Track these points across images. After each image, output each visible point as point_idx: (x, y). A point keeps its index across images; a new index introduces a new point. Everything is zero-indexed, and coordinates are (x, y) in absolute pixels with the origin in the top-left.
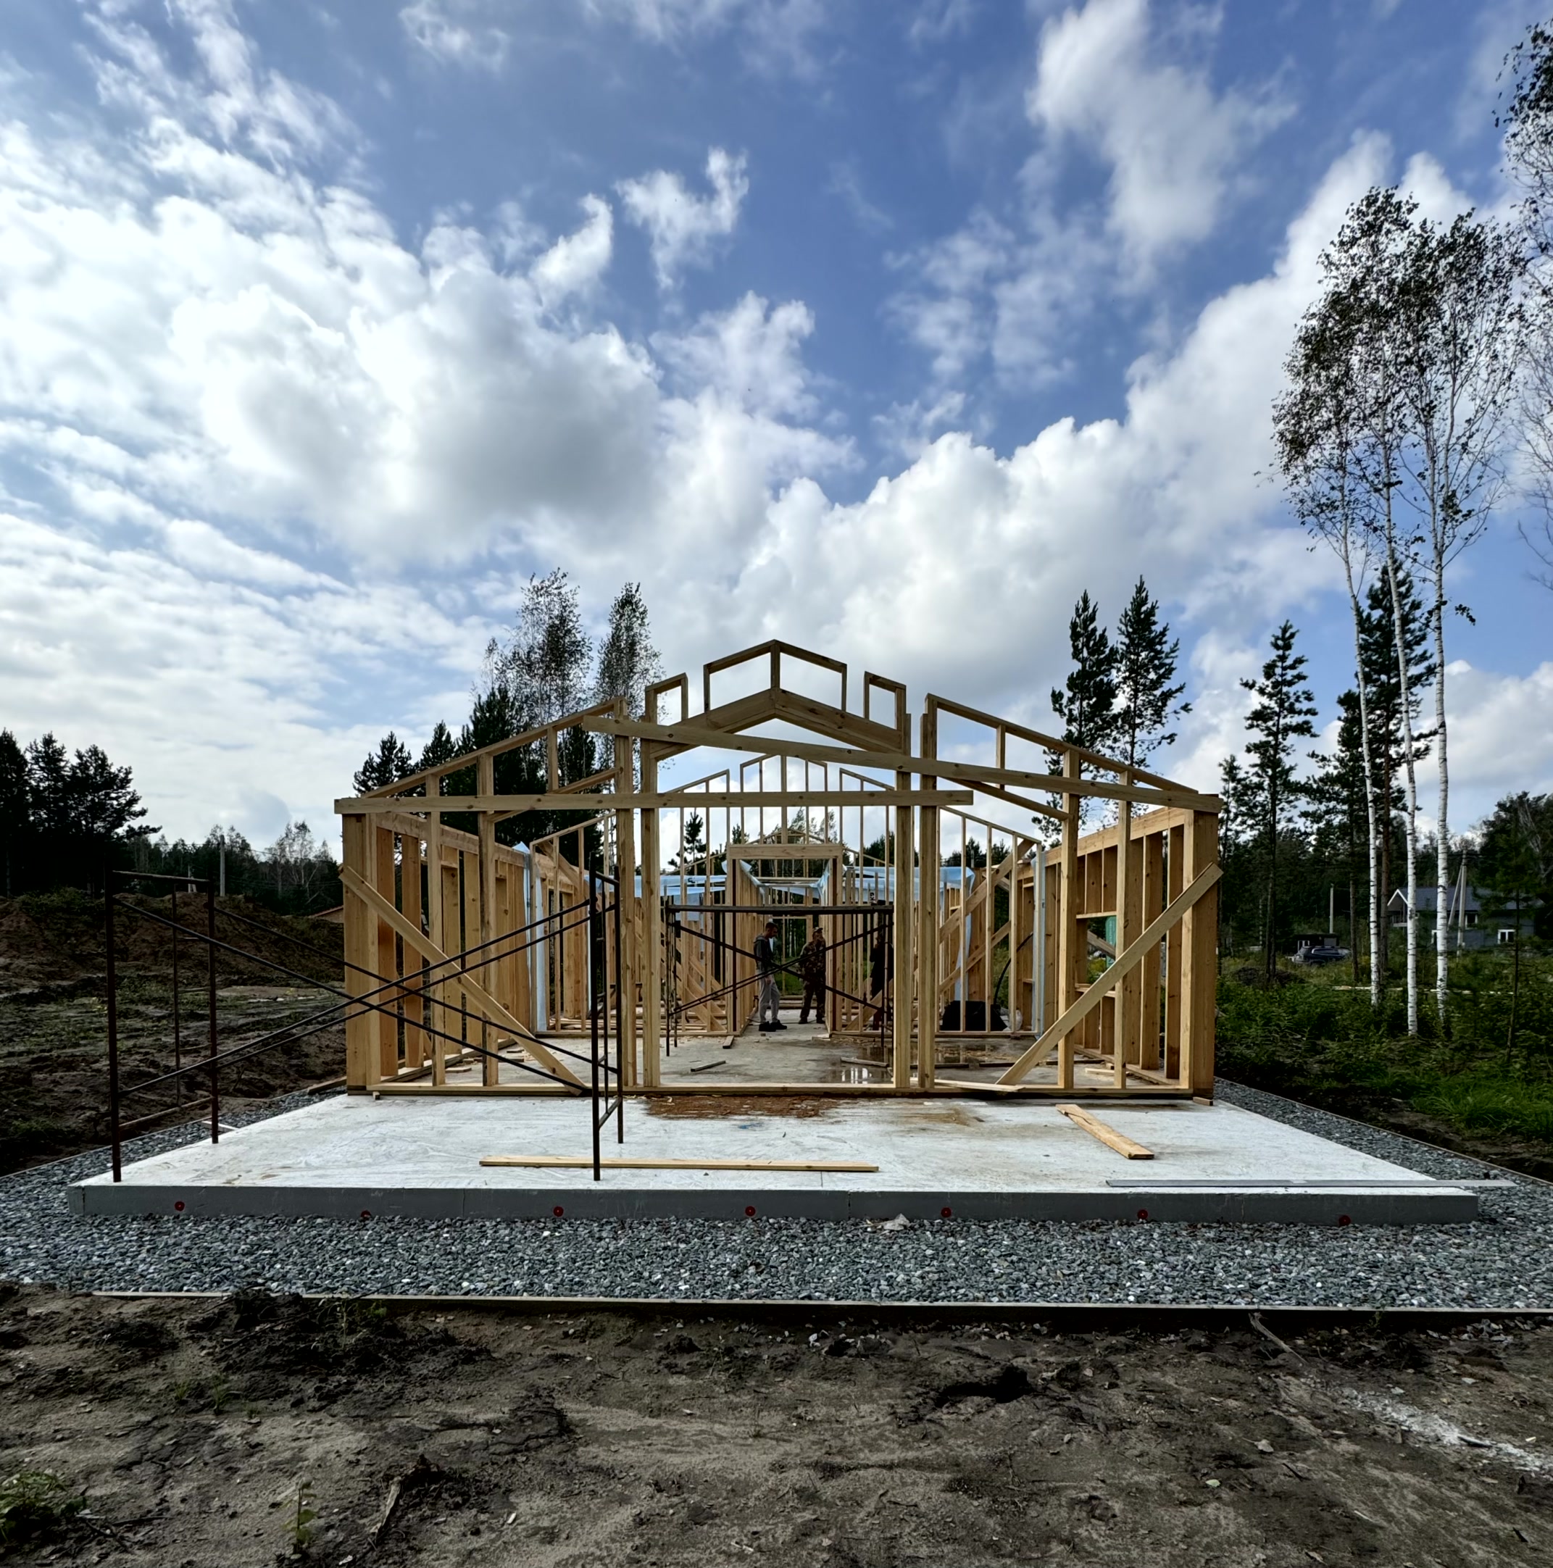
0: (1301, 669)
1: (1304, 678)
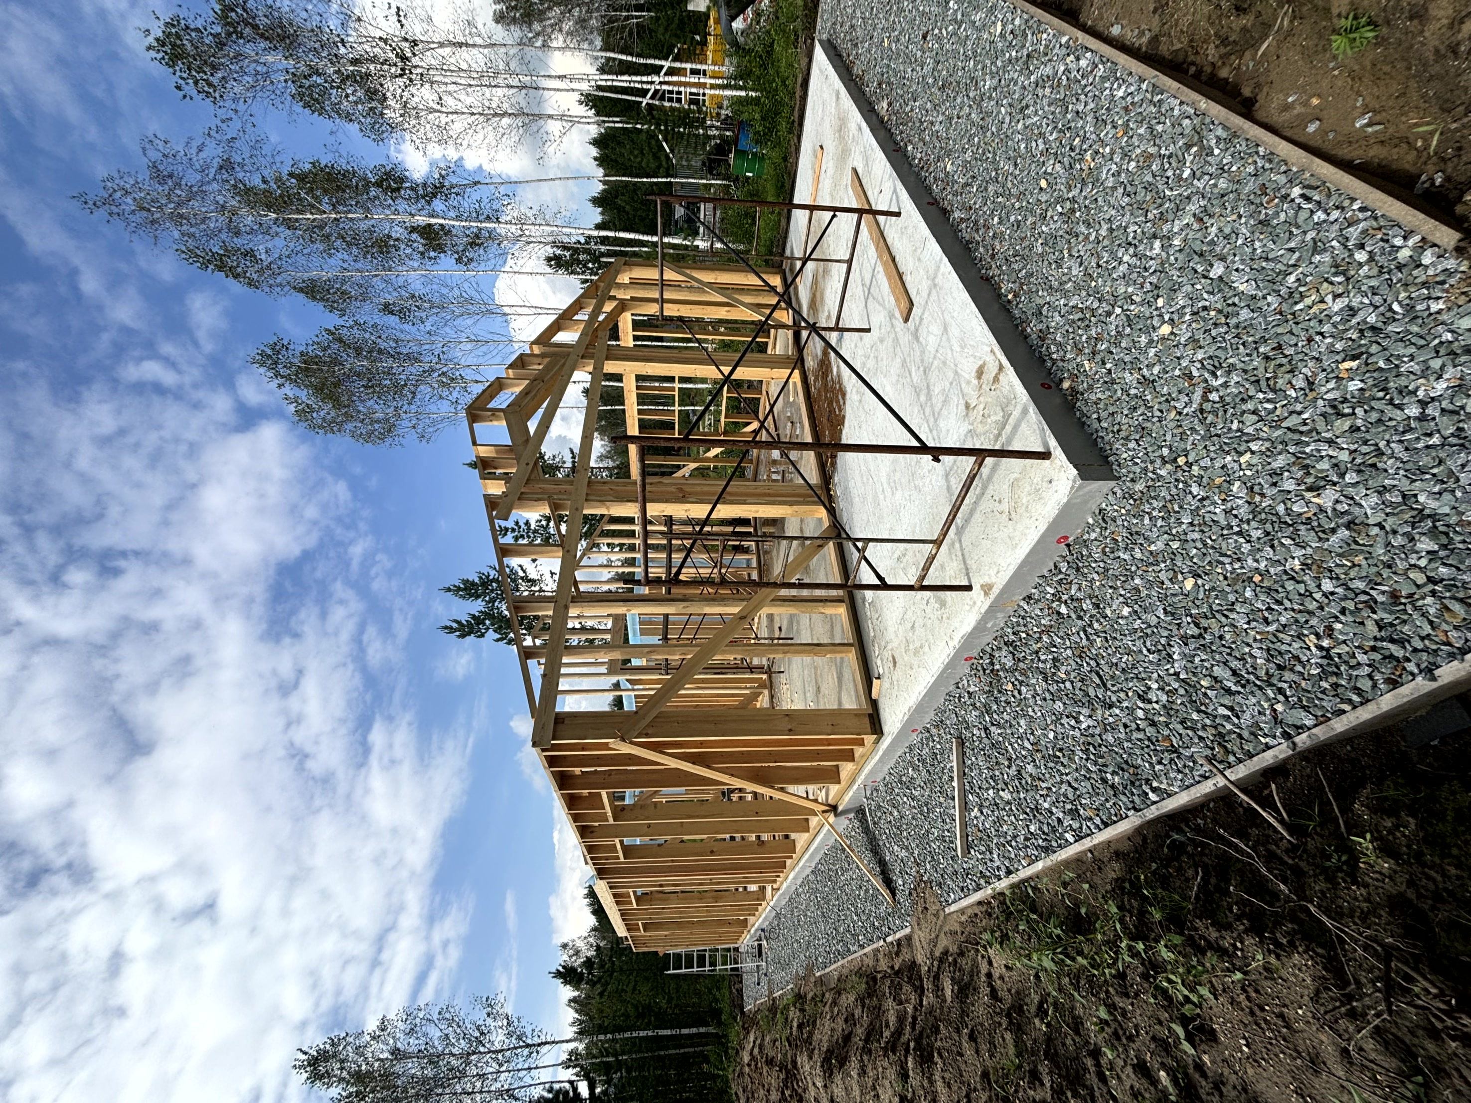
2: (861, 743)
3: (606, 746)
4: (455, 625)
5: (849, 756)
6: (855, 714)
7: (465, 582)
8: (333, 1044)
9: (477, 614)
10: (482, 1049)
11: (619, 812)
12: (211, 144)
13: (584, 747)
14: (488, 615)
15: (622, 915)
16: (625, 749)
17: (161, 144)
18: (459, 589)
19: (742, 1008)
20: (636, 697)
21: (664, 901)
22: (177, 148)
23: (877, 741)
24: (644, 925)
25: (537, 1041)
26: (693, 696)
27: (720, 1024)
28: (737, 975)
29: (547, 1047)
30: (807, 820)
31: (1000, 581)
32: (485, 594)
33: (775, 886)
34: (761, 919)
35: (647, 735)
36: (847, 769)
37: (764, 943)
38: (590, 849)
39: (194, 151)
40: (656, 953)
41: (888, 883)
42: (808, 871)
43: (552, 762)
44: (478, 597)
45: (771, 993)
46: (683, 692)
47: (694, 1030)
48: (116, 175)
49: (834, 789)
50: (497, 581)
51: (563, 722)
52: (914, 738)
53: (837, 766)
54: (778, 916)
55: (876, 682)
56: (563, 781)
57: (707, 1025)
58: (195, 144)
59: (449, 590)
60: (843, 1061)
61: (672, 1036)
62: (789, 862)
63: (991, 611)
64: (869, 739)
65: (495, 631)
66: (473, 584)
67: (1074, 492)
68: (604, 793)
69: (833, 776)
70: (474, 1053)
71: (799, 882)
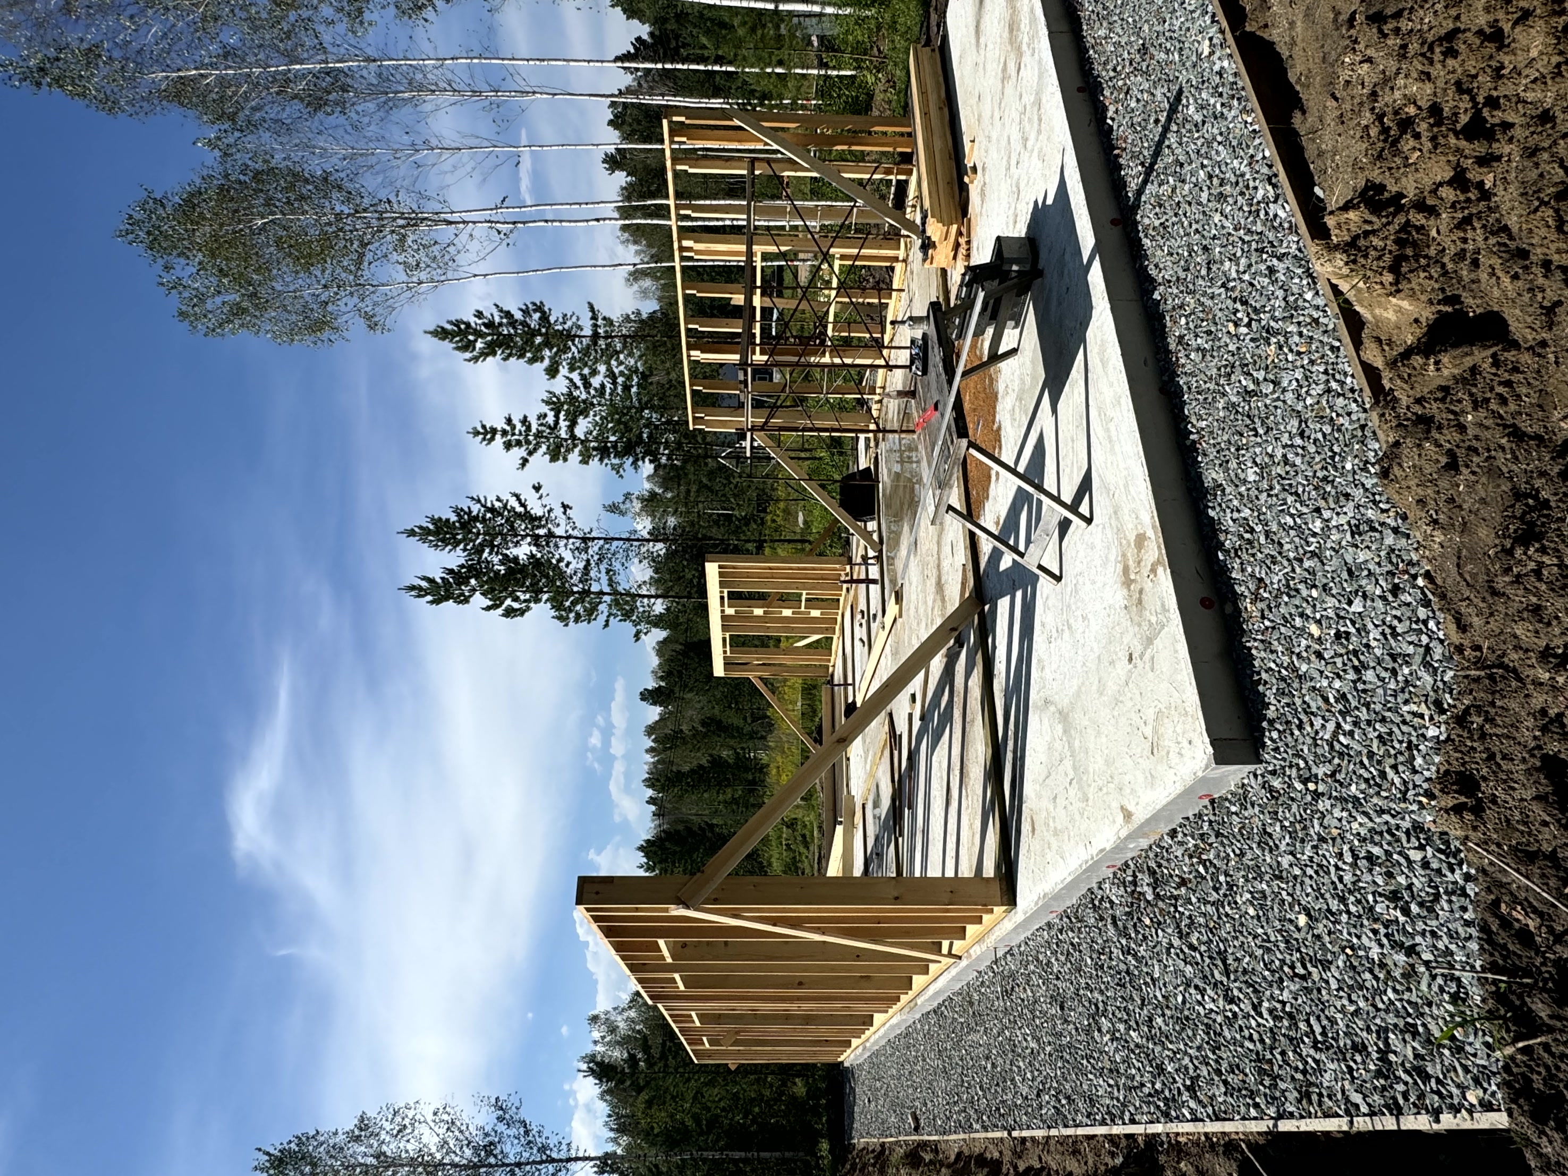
0: (516, 421)
1: (525, 417)
2: (990, 911)
5: (977, 920)
7: (436, 522)
8: (300, 1143)
9: (457, 569)
13: (637, 910)
14: (475, 571)
18: (427, 532)
23: (1008, 912)
31: (1140, 813)
32: (465, 540)
35: (716, 901)
36: (973, 930)
42: (929, 1008)
44: (455, 544)
50: (481, 519)
52: (1054, 918)
59: (411, 533)
63: (1130, 838)
64: (1000, 908)
65: (485, 595)
66: (447, 524)
67: (1209, 770)
68: (661, 942)
69: (958, 934)
70: (482, 1165)
71: (917, 1016)
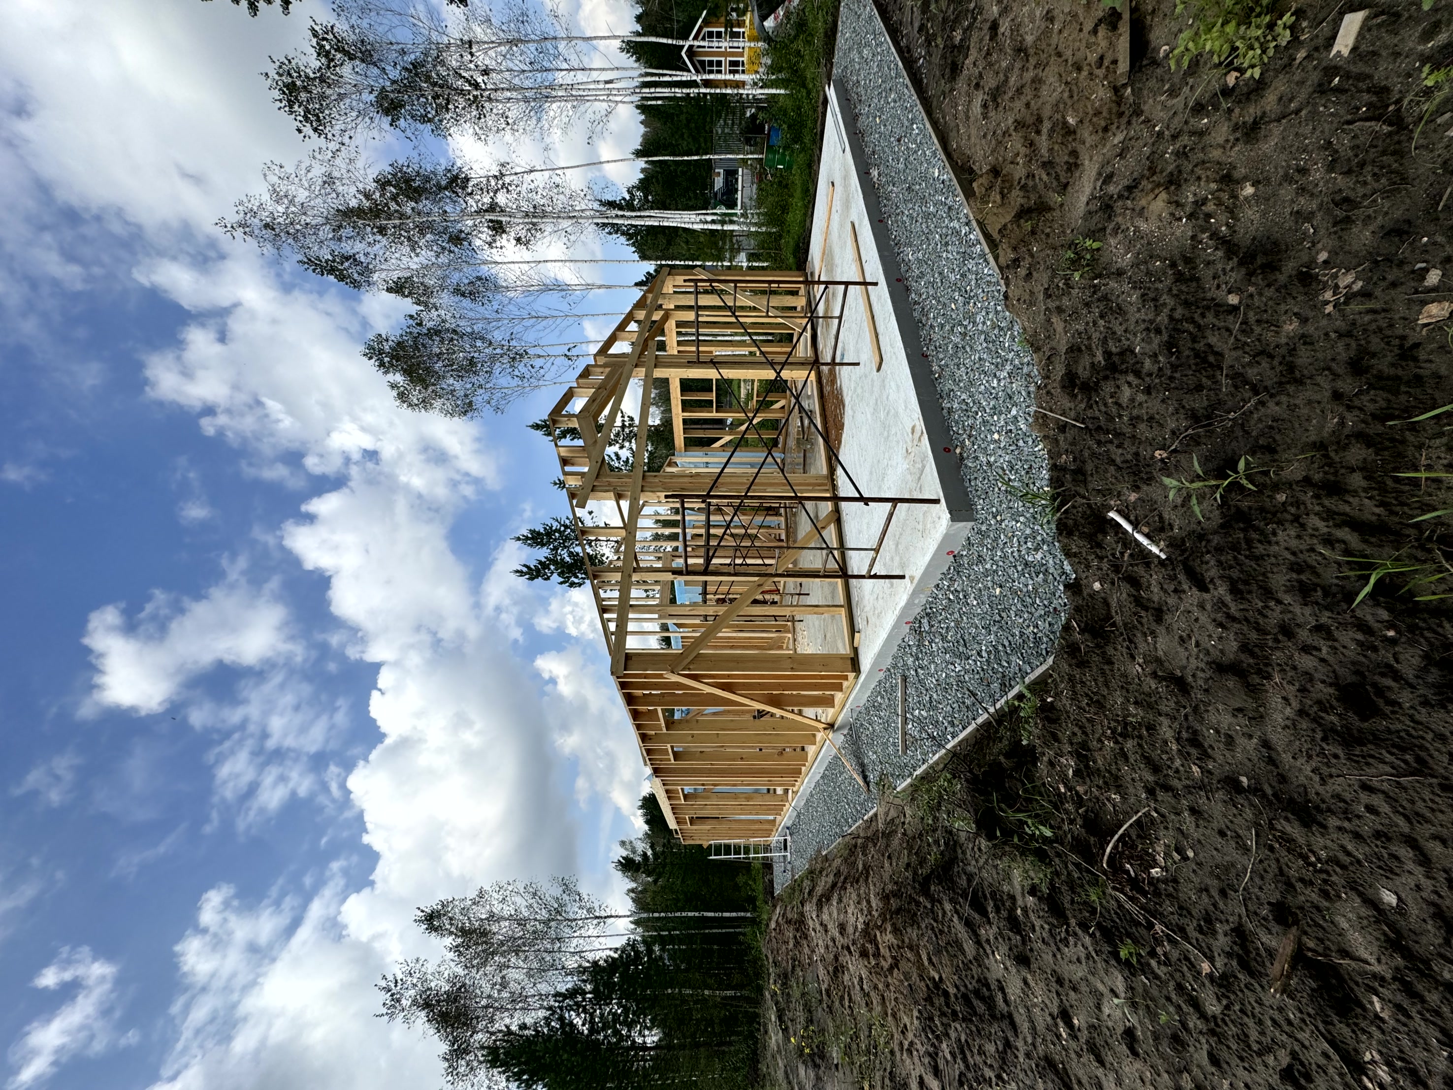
2: (846, 678)
3: (661, 676)
4: (525, 570)
5: (839, 687)
6: (842, 658)
7: (532, 532)
8: (443, 906)
9: (543, 560)
10: (559, 918)
11: (670, 723)
12: (316, 165)
13: (646, 676)
14: (553, 561)
15: (673, 809)
16: (674, 678)
17: (277, 168)
18: (527, 538)
19: (773, 893)
20: (682, 638)
21: (707, 798)
22: (289, 171)
23: (857, 677)
24: (691, 819)
25: (603, 914)
26: (729, 638)
27: (754, 909)
28: (768, 866)
29: (612, 920)
30: (814, 736)
31: (918, 574)
32: (549, 543)
33: (795, 789)
34: (786, 818)
35: (689, 669)
36: (839, 696)
37: (789, 838)
38: (649, 751)
39: (303, 172)
40: (701, 846)
41: (865, 778)
42: (818, 777)
43: (623, 686)
44: (543, 545)
45: (793, 876)
46: (720, 635)
47: (734, 914)
48: (245, 200)
49: (831, 712)
50: (558, 531)
51: (629, 658)
52: (881, 675)
53: (833, 696)
54: (798, 816)
55: (857, 635)
56: (630, 700)
57: (746, 911)
58: (303, 166)
59: (518, 539)
60: (828, 899)
61: (715, 917)
62: (803, 768)
63: (914, 594)
64: (852, 675)
65: (559, 575)
66: (539, 533)
67: (949, 528)
68: (659, 709)
69: (829, 702)
70: (553, 920)
71: (813, 786)
